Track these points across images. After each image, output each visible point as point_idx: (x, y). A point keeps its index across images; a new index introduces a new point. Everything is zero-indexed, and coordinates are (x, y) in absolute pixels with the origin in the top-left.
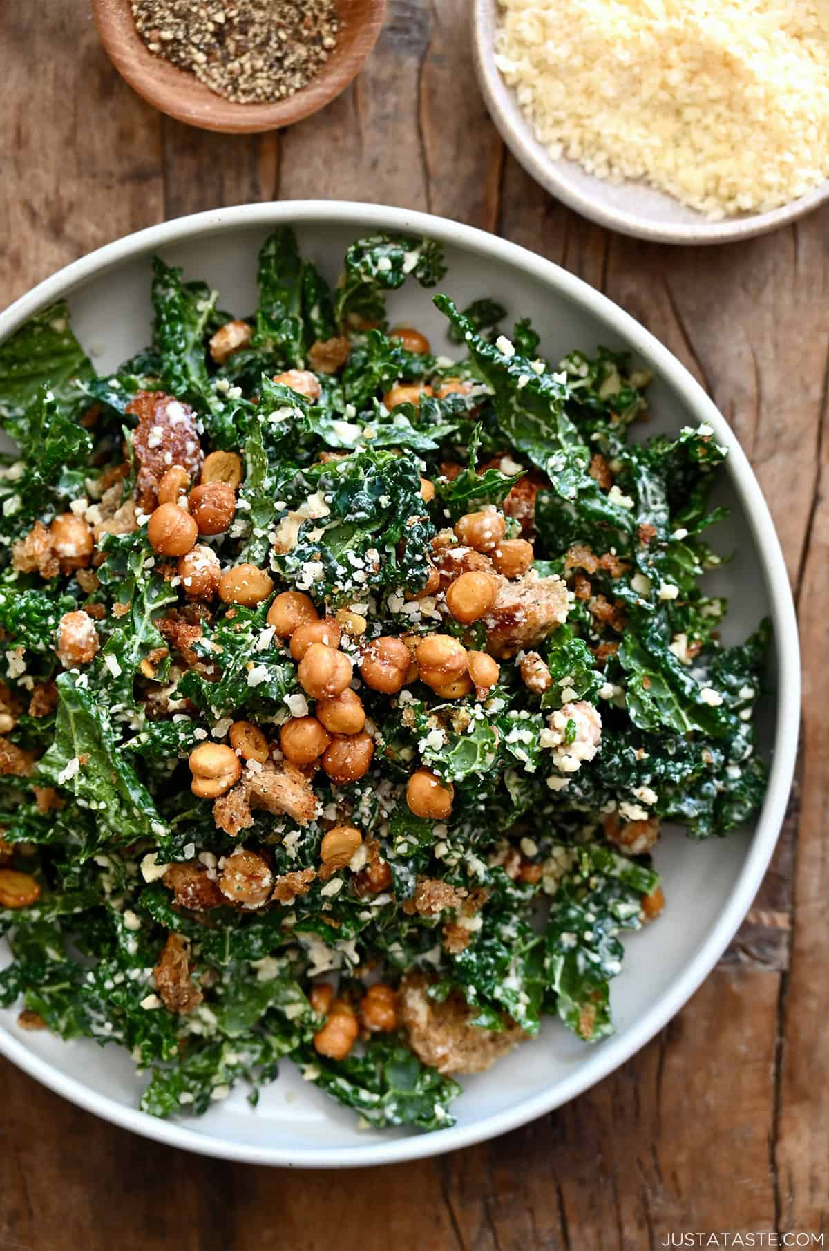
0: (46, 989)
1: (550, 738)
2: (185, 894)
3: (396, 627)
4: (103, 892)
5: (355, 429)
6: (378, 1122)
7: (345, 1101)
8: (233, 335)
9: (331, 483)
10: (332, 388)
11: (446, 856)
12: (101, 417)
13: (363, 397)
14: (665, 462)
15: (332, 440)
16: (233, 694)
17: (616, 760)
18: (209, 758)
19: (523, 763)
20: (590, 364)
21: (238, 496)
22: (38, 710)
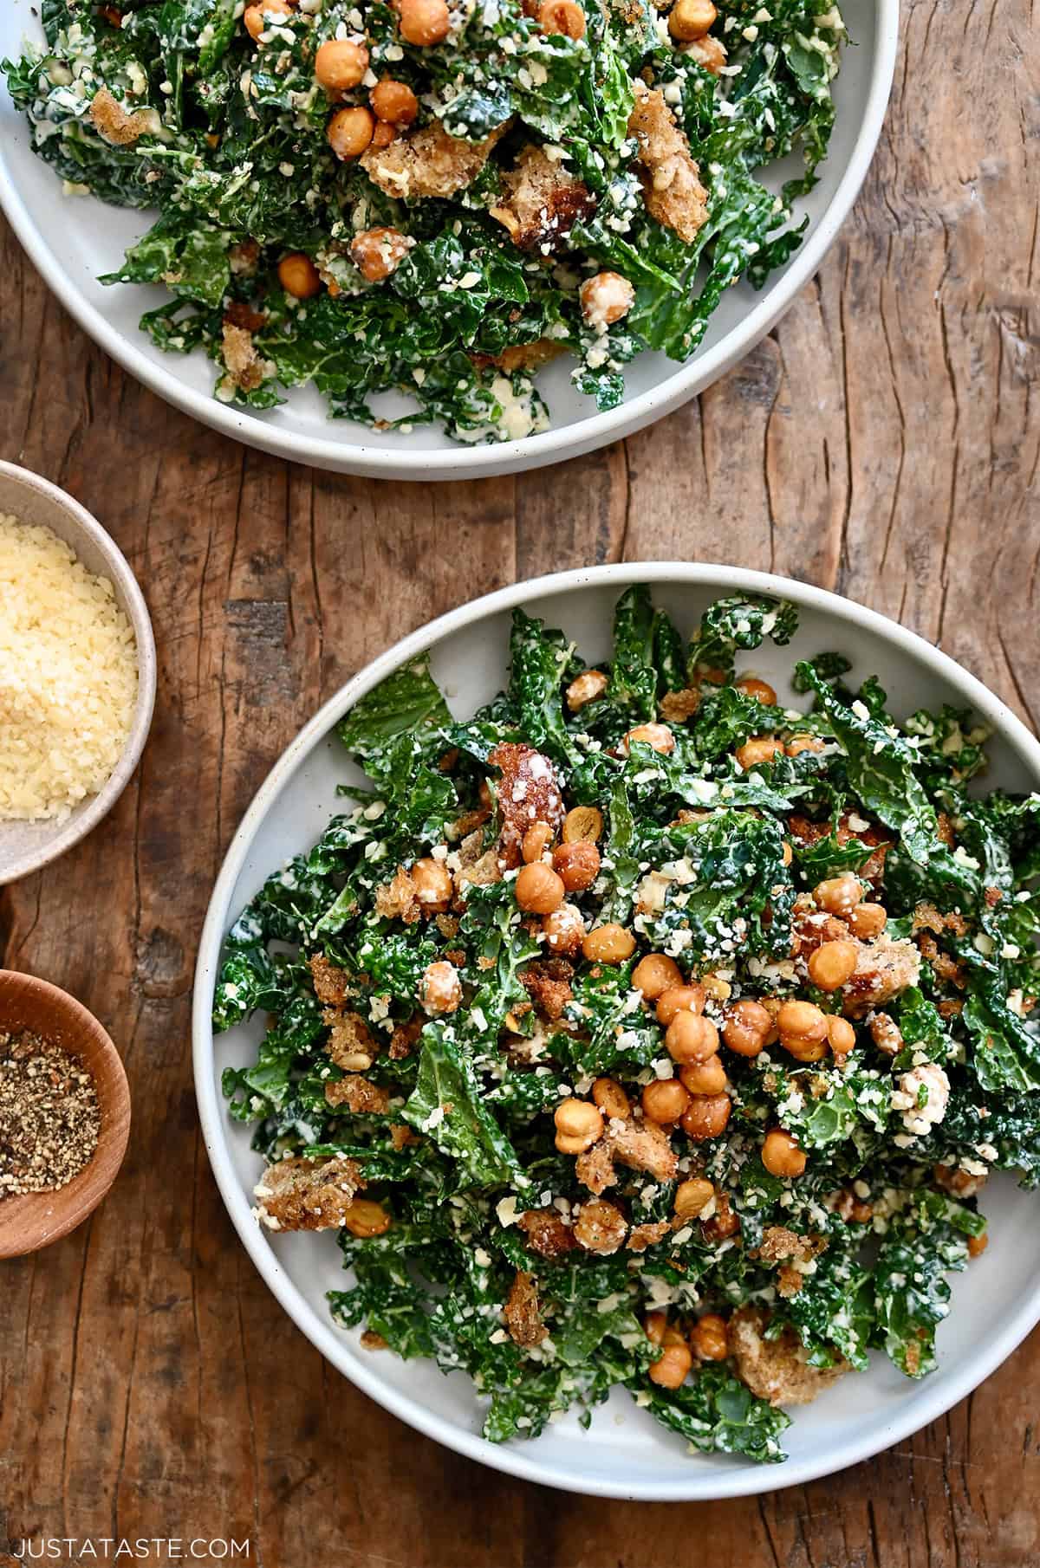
0: (389, 1312)
1: (901, 1100)
2: (541, 1240)
3: (755, 990)
4: (452, 1225)
5: (712, 787)
6: (707, 1448)
7: (675, 1427)
8: (590, 685)
9: (699, 851)
10: (684, 738)
11: (792, 1206)
12: (459, 760)
13: (716, 751)
14: (1009, 825)
15: (691, 798)
16: (602, 1058)
17: (960, 1118)
18: (575, 1117)
19: (873, 1124)
20: (936, 723)
21: (602, 856)
22: (398, 1053)
